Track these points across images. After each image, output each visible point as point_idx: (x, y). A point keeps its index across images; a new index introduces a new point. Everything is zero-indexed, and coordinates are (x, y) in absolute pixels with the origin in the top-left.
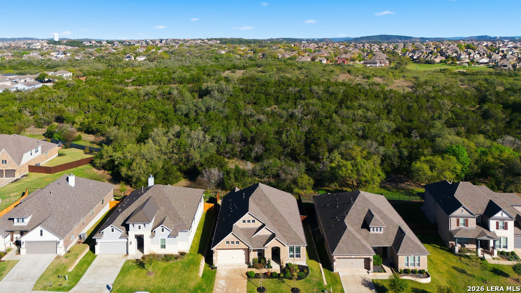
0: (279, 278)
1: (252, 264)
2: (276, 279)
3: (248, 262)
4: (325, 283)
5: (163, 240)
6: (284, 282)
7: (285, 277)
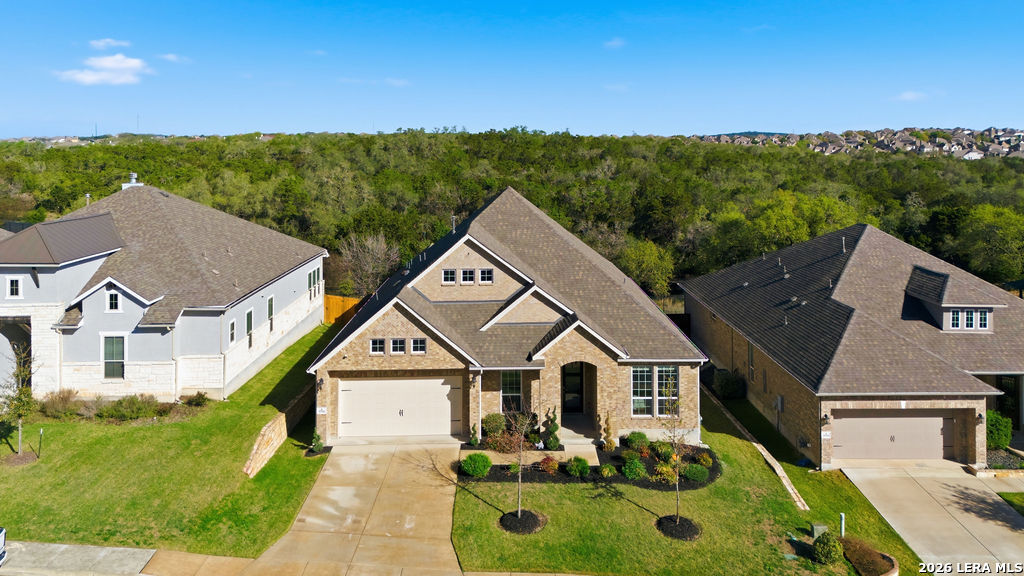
0: (594, 481)
1: (479, 436)
2: (584, 485)
3: (462, 430)
4: (801, 505)
5: (115, 345)
6: (618, 495)
7: (621, 477)
